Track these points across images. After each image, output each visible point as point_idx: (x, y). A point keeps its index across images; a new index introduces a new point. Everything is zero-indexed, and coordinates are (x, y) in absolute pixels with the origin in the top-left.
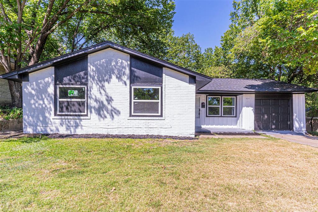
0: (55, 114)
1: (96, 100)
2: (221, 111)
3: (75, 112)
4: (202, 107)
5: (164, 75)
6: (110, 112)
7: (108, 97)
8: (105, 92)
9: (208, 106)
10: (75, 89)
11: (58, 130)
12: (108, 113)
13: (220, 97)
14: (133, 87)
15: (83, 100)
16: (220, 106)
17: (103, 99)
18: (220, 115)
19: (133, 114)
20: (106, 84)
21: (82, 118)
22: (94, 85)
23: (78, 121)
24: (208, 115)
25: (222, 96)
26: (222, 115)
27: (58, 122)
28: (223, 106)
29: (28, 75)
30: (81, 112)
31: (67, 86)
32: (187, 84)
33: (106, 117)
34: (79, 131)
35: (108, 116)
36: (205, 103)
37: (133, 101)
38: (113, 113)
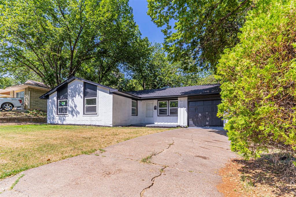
0: (57, 114)
1: (71, 107)
2: (168, 112)
3: (64, 113)
4: (155, 109)
5: (98, 90)
6: (76, 113)
7: (75, 105)
8: (74, 102)
9: (159, 108)
10: (64, 101)
11: (58, 122)
12: (75, 113)
13: (168, 101)
14: (85, 99)
15: (67, 107)
16: (167, 108)
17: (73, 106)
18: (168, 115)
19: (85, 113)
20: (74, 98)
21: (66, 116)
22: (70, 99)
23: (64, 118)
24: (159, 115)
25: (168, 100)
26: (169, 115)
27: (58, 118)
28: (169, 108)
29: (49, 96)
30: (66, 113)
31: (61, 100)
32: (109, 95)
33: (74, 116)
34: (65, 123)
35: (75, 115)
36: (156, 106)
37: (85, 106)
38: (77, 114)
